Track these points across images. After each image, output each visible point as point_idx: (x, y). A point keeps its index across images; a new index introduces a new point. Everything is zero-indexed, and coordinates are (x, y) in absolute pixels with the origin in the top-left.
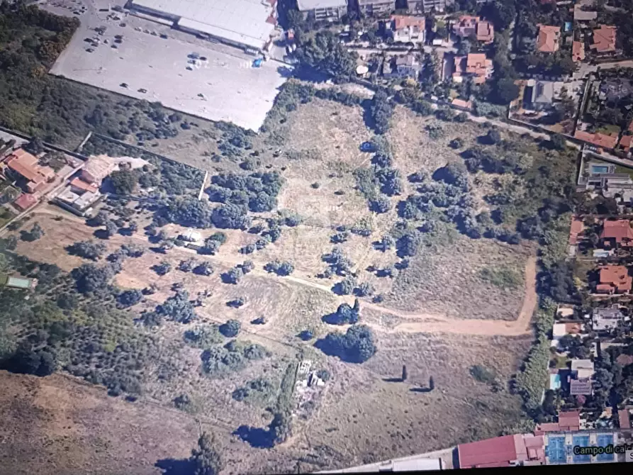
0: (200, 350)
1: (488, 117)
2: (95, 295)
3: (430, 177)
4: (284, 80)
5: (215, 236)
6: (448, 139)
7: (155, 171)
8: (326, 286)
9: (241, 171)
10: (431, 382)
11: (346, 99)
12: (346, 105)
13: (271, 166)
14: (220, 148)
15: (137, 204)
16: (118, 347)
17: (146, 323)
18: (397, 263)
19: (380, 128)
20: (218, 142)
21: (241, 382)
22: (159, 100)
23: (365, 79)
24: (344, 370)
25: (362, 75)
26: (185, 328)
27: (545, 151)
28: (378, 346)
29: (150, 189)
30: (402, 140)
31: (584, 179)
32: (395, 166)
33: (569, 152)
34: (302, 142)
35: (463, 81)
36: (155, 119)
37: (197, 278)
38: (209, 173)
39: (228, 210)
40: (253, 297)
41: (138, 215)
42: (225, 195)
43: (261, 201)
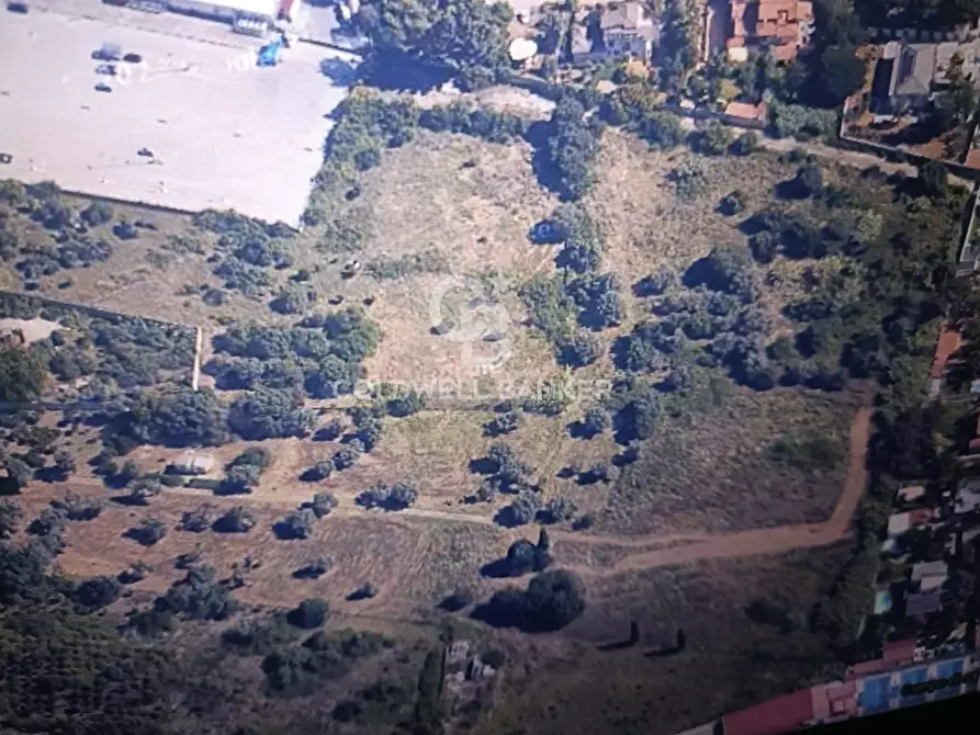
0: (256, 658)
1: (799, 139)
2: (24, 597)
3: (678, 281)
4: (340, 94)
5: (244, 456)
6: (717, 196)
7: (79, 342)
8: (482, 517)
9: (276, 318)
10: (681, 637)
11: (491, 128)
12: (491, 140)
13: (341, 298)
14: (217, 272)
15: (60, 416)
16: (100, 675)
17: (143, 630)
18: (617, 456)
19: (572, 187)
20: (210, 260)
21: (346, 693)
22: (49, 178)
23: (532, 71)
24: (526, 646)
25: (523, 61)
26: (219, 627)
27: (905, 202)
28: (588, 598)
29: (80, 383)
30: (618, 210)
31: (972, 249)
32: (607, 266)
33: (950, 198)
34: (403, 238)
35: (750, 58)
36: (50, 225)
37: (224, 539)
38: (204, 330)
39: (262, 401)
40: (344, 555)
41: (68, 439)
42: (250, 373)
43: (331, 374)
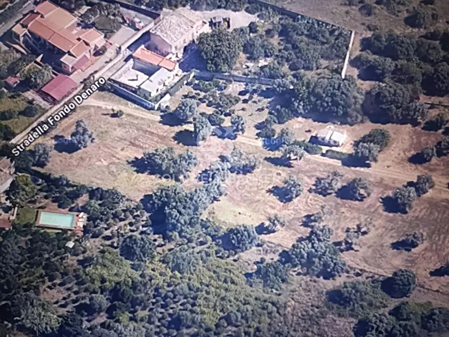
0: (352, 319)
2: (180, 236)
5: (370, 136)
7: (268, 32)
9: (409, 30)
15: (241, 87)
16: (221, 318)
17: (265, 280)
29: (262, 63)
37: (344, 205)
38: (356, 33)
39: (389, 92)
40: (433, 233)
41: (244, 105)
42: (384, 69)
43: (442, 77)
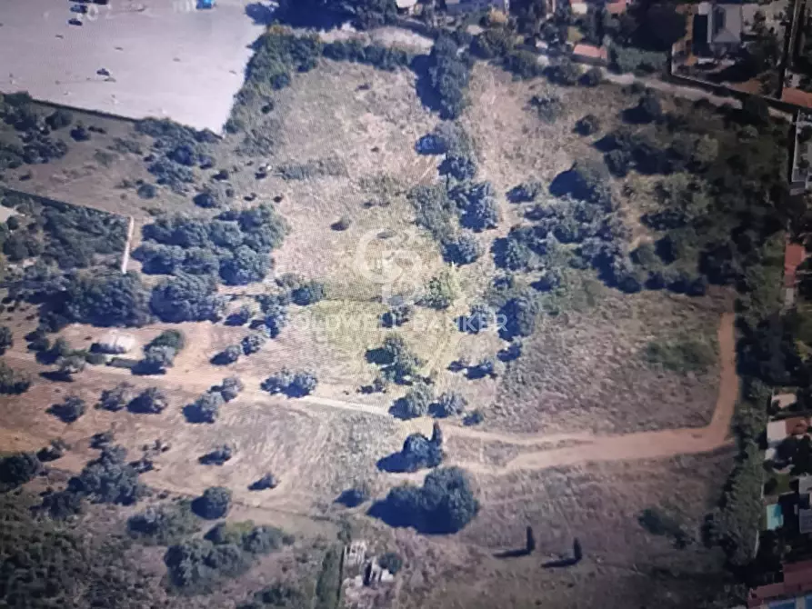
0: (160, 548)
1: (637, 75)
3: (546, 190)
4: (260, 30)
5: (161, 338)
6: (573, 119)
7: (31, 227)
8: (378, 406)
9: (198, 211)
10: (577, 547)
11: (382, 59)
12: (382, 68)
13: (254, 196)
14: (152, 170)
15: (5, 293)
16: (8, 560)
17: (55, 512)
18: (502, 351)
19: (450, 108)
20: (147, 159)
21: (245, 595)
22: (22, 88)
23: (414, 17)
24: (424, 549)
25: (407, 9)
26: (127, 512)
27: (735, 128)
28: (482, 500)
29: (27, 263)
30: (491, 128)
31: (801, 172)
32: (483, 176)
33: (774, 127)
34: (308, 146)
35: (590, 11)
36: (19, 127)
37: (138, 420)
38: (135, 220)
39: (182, 286)
40: (248, 442)
41: (10, 315)
42: (171, 260)
43: (243, 263)
